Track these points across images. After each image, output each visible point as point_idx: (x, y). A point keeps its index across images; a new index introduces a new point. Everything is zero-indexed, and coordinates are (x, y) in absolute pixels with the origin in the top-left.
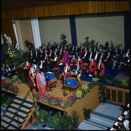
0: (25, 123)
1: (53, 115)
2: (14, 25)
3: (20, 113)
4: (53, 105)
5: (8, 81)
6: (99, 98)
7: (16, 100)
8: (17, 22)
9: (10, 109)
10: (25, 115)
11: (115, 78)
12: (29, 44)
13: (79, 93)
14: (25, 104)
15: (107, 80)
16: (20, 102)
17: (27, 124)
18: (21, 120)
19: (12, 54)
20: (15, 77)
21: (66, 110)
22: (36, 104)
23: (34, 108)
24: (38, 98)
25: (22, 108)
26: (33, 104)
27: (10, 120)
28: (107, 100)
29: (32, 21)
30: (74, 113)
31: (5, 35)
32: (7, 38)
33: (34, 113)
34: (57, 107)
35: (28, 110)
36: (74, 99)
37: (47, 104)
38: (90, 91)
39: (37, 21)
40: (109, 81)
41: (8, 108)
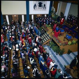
1: (55, 46)
2: (59, 4)
3: (44, 39)
7: (45, 34)
9: (42, 36)
10: (46, 41)
14: (48, 37)
16: (46, 35)
17: (45, 44)
18: (44, 42)
19: (53, 16)
20: (50, 25)
21: (60, 46)
22: (51, 39)
25: (46, 38)
26: (50, 38)
30: (63, 49)
31: (54, 7)
32: (54, 9)
34: (58, 44)
35: (47, 40)
39: (70, 4)
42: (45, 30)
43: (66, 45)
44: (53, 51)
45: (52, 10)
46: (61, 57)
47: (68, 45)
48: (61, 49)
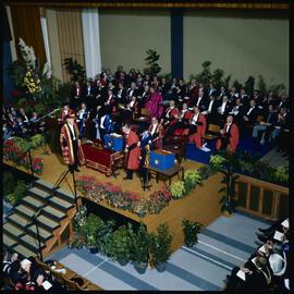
0: (53, 241)
1: (115, 228)
2: (43, 21)
3: (42, 219)
4: (117, 207)
5: (20, 145)
6: (221, 201)
7: (35, 190)
8: (51, 13)
9: (21, 208)
10: (53, 224)
11: (261, 160)
12: (75, 67)
13: (177, 187)
14: (55, 200)
15: (242, 162)
16: (45, 194)
17: (56, 244)
18: (45, 234)
19: (33, 87)
20: (38, 138)
21: (145, 220)
23: (74, 211)
24: (86, 189)
25: (49, 209)
26: (74, 201)
27: (21, 232)
28: (239, 208)
29: (84, 15)
30: (163, 229)
31: (22, 42)
32: (26, 49)
33: (75, 222)
34: (126, 213)
35: (60, 214)
36: (166, 198)
37: (104, 204)
38: (201, 185)
39: (96, 15)
40: (246, 166)
41: (17, 205)
42: (22, 168)
43: (168, 201)
44: (117, 264)
45: (15, 57)
46: (166, 272)
47: (172, 202)
48: (149, 231)
